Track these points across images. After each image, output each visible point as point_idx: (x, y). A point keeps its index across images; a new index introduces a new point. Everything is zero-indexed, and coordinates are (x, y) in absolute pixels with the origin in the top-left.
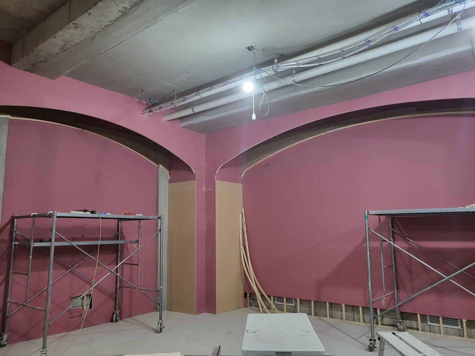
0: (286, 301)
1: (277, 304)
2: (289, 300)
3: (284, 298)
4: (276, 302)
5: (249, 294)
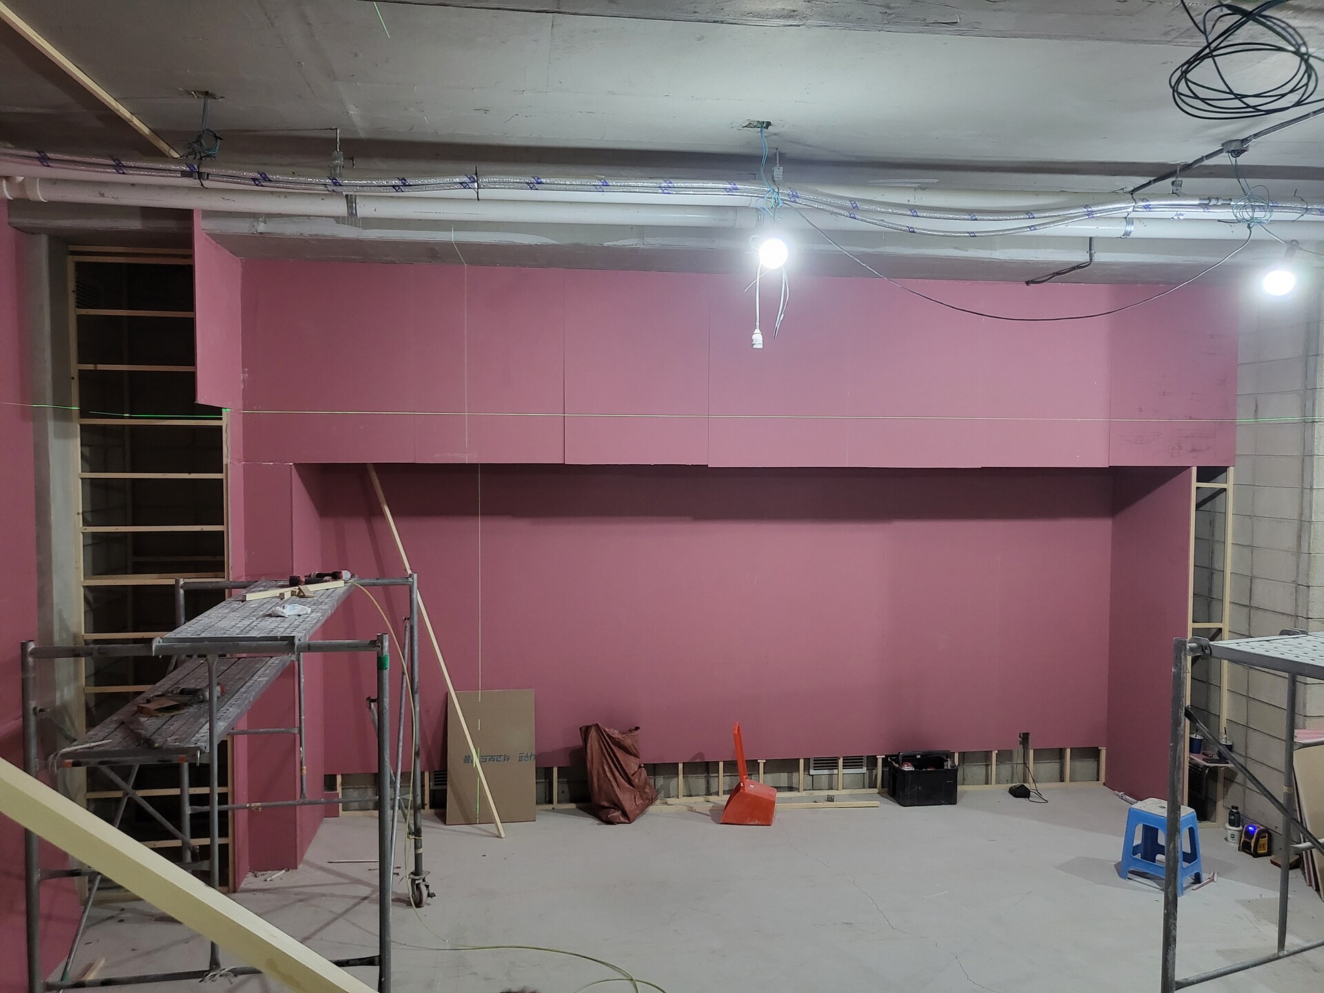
5: (345, 776)
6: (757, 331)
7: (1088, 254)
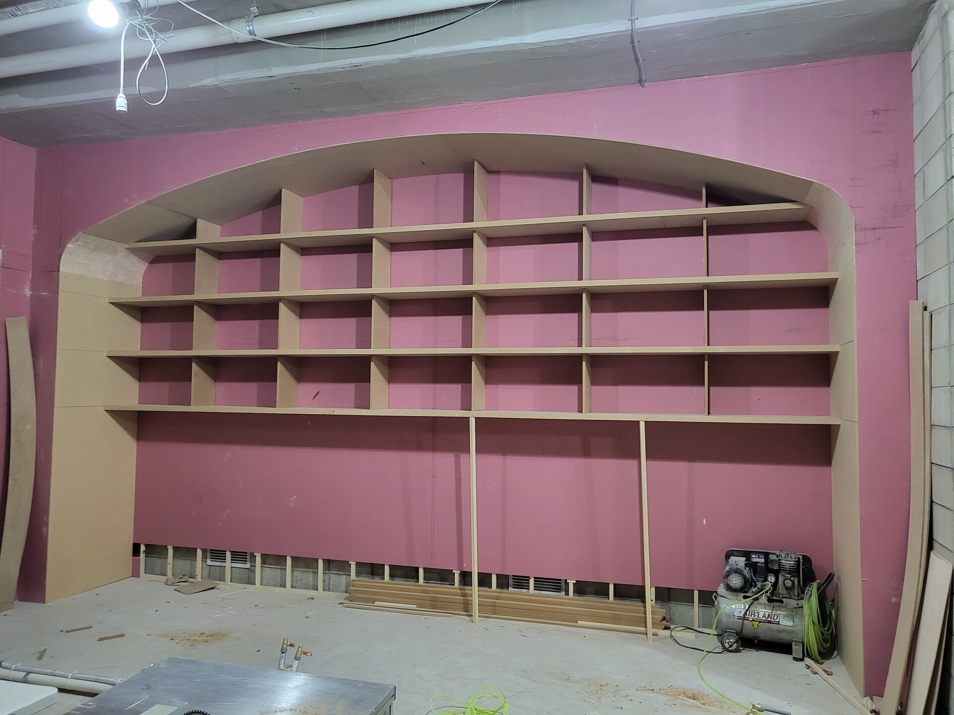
0: (232, 557)
1: (209, 565)
2: (238, 556)
3: (225, 551)
4: (209, 562)
5: (146, 545)
6: (121, 95)
7: (630, 22)
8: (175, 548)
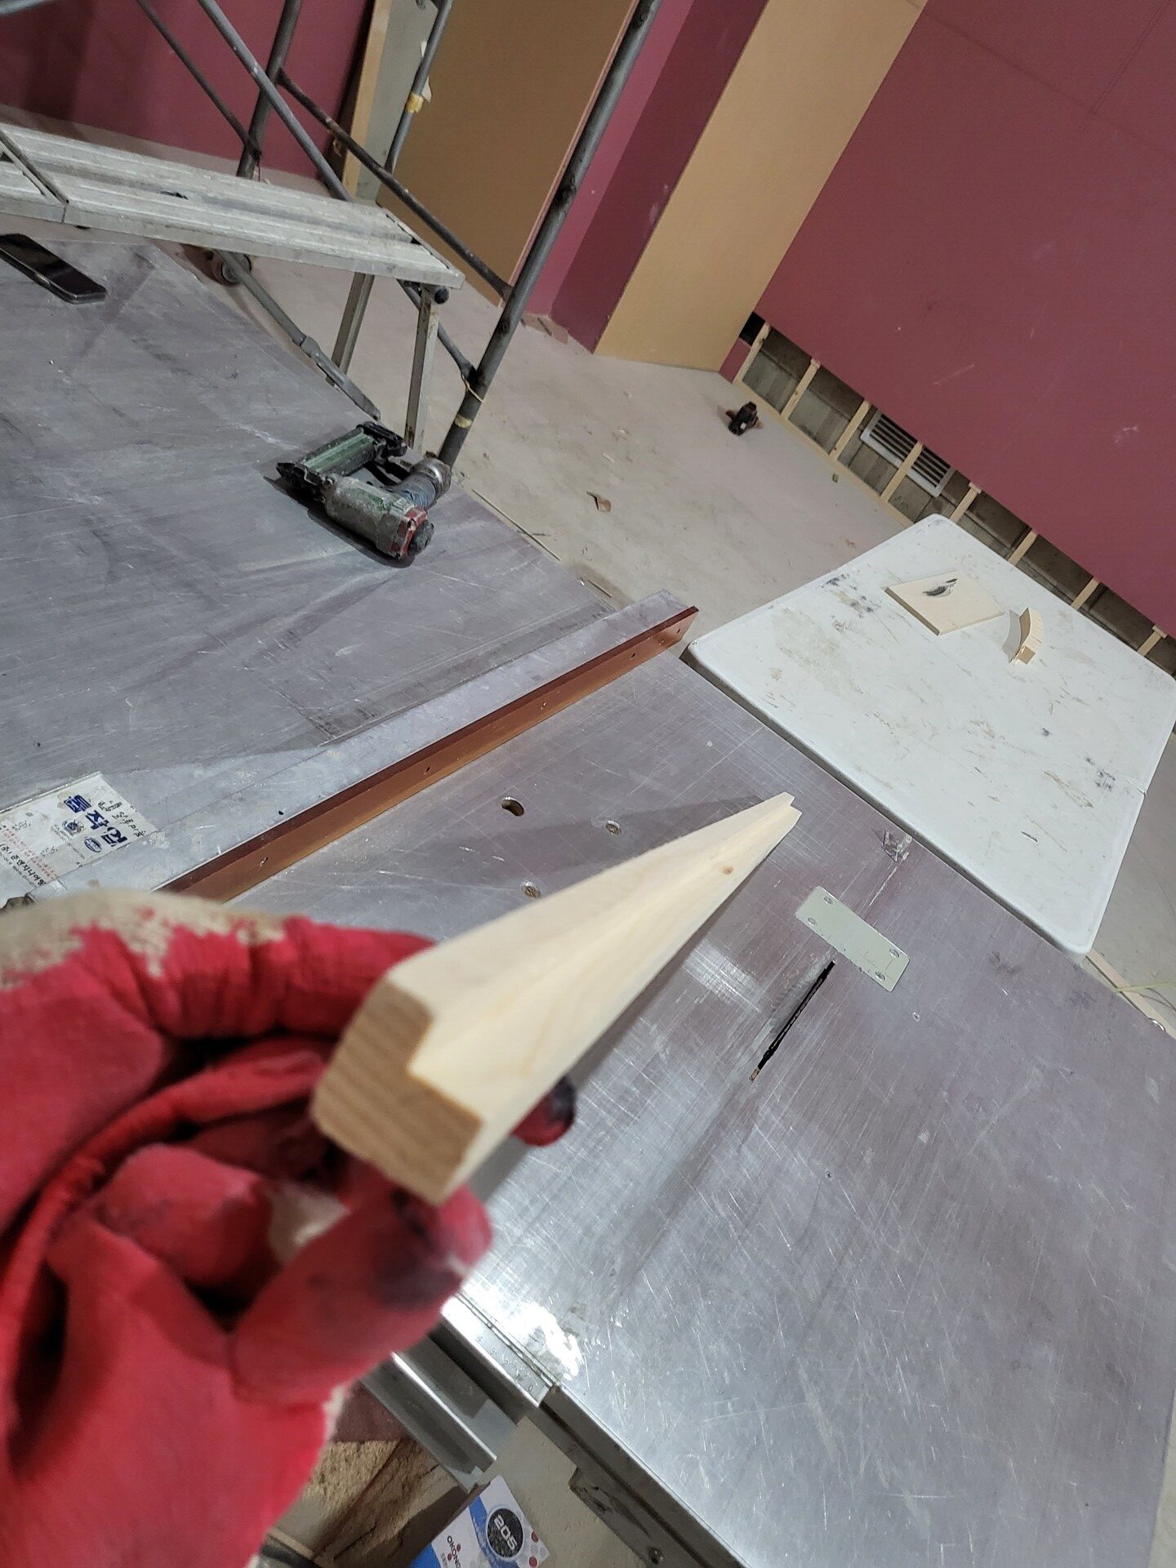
0: (918, 458)
1: (863, 442)
2: (931, 464)
3: (916, 441)
4: (866, 436)
5: (772, 331)
8: (822, 371)
